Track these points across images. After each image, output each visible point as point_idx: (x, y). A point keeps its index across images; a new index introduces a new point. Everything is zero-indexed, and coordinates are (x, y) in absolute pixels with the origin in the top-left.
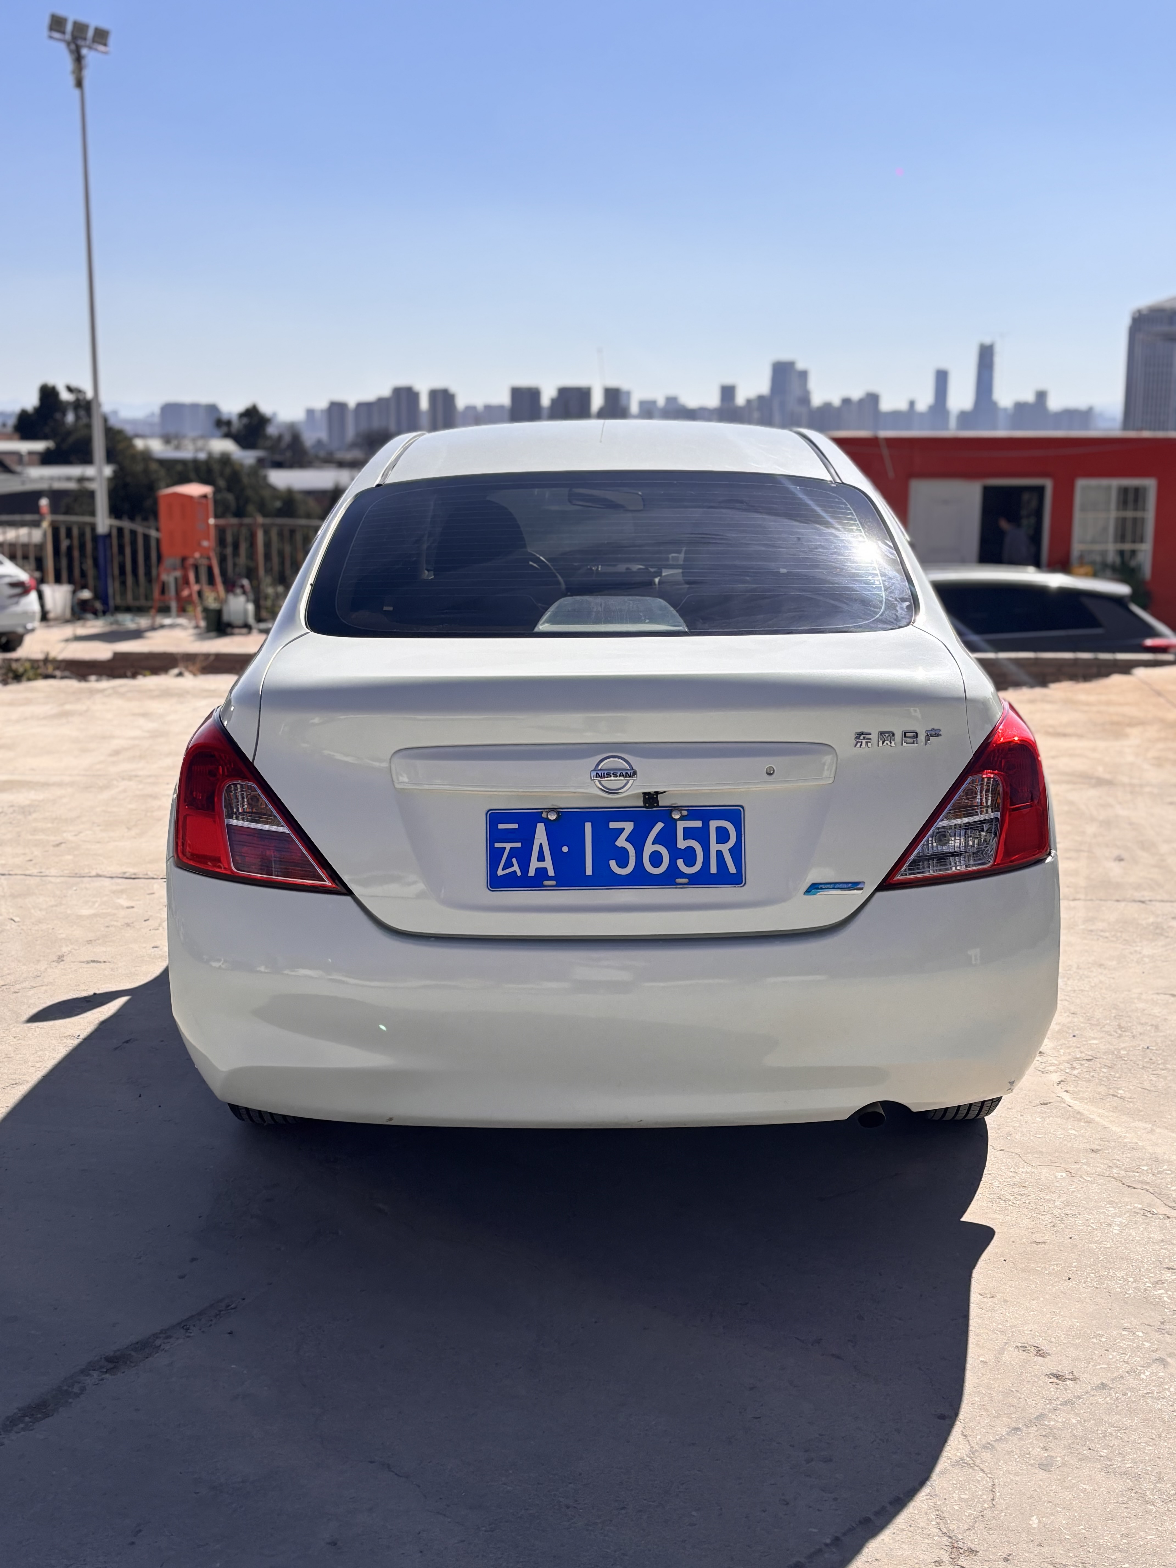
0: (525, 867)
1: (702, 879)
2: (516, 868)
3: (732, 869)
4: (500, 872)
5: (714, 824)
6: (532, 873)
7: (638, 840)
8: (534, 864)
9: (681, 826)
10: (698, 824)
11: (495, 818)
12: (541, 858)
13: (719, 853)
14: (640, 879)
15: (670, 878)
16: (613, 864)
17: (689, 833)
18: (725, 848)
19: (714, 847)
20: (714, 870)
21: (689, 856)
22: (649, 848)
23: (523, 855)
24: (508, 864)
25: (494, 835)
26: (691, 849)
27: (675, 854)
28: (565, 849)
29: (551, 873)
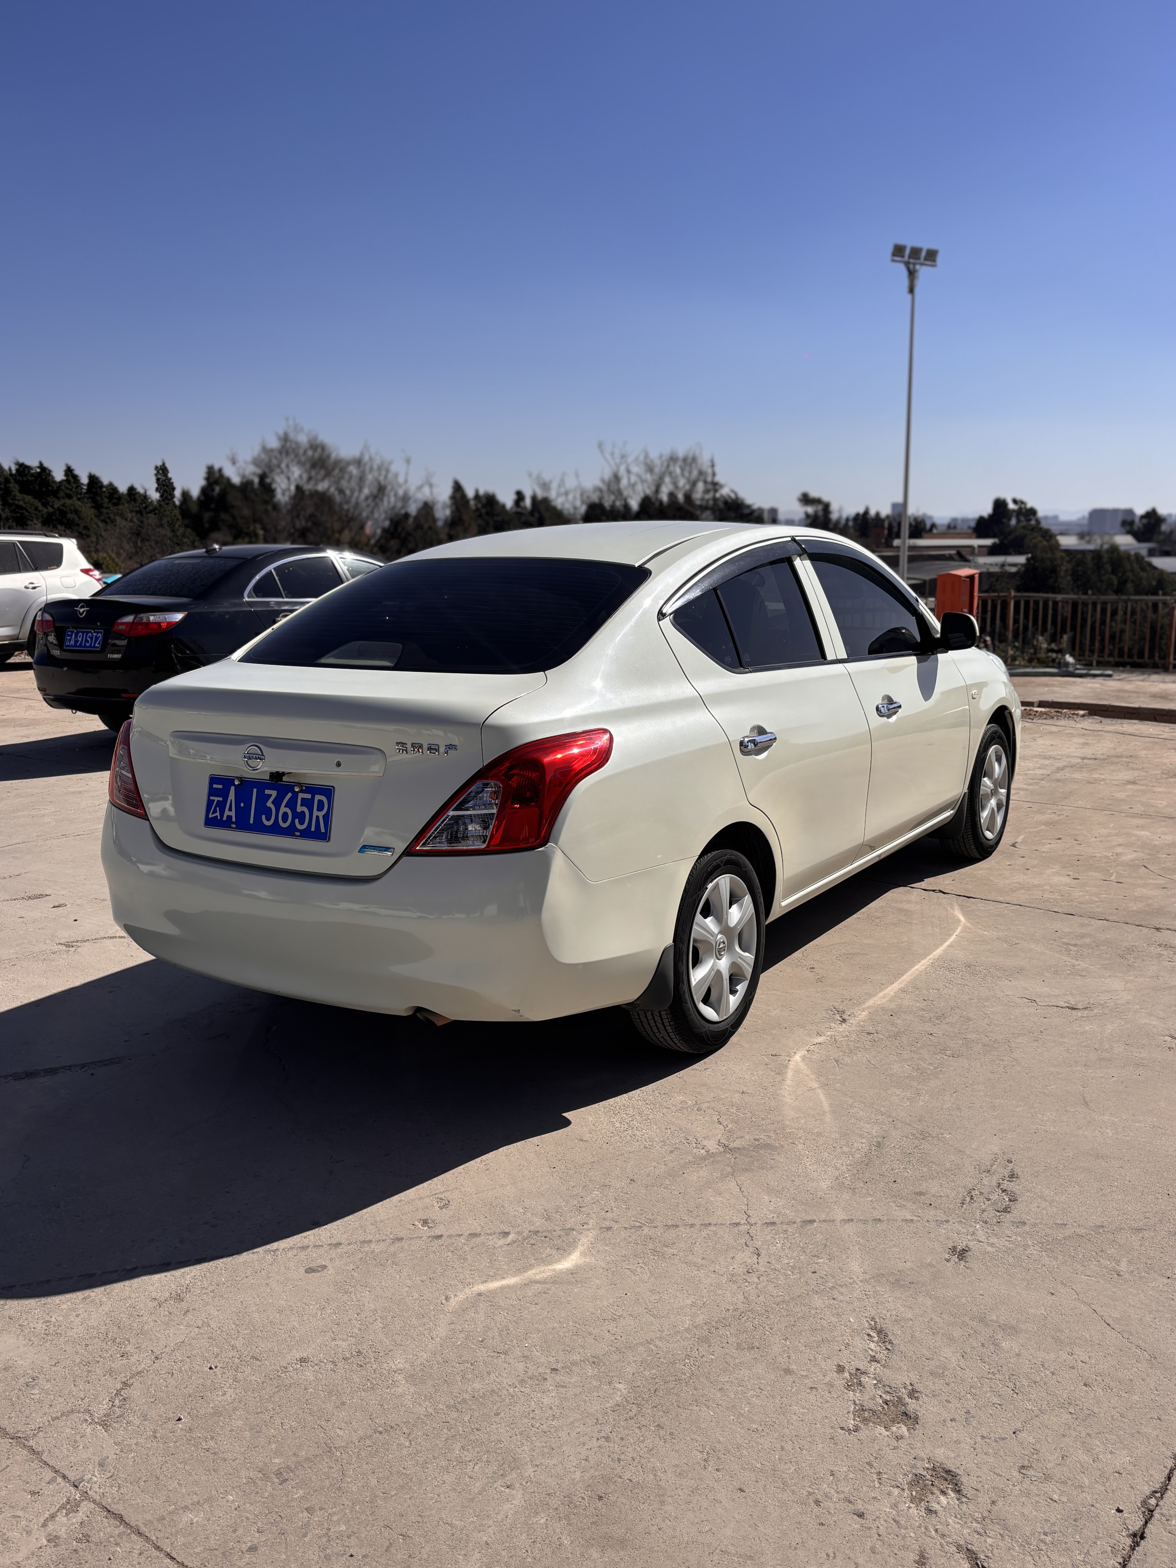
0: (222, 814)
1: (306, 834)
2: (218, 814)
3: (323, 830)
4: (211, 816)
5: (318, 797)
6: (225, 818)
7: (277, 803)
8: (227, 813)
9: (301, 796)
10: (309, 796)
11: (213, 780)
12: (230, 810)
13: (317, 817)
14: (275, 830)
15: (290, 832)
16: (264, 817)
17: (305, 802)
18: (321, 814)
19: (316, 813)
20: (313, 829)
21: (301, 817)
22: (283, 809)
23: (222, 806)
24: (215, 812)
25: (212, 792)
26: (303, 812)
27: (296, 815)
28: (242, 805)
29: (234, 820)
